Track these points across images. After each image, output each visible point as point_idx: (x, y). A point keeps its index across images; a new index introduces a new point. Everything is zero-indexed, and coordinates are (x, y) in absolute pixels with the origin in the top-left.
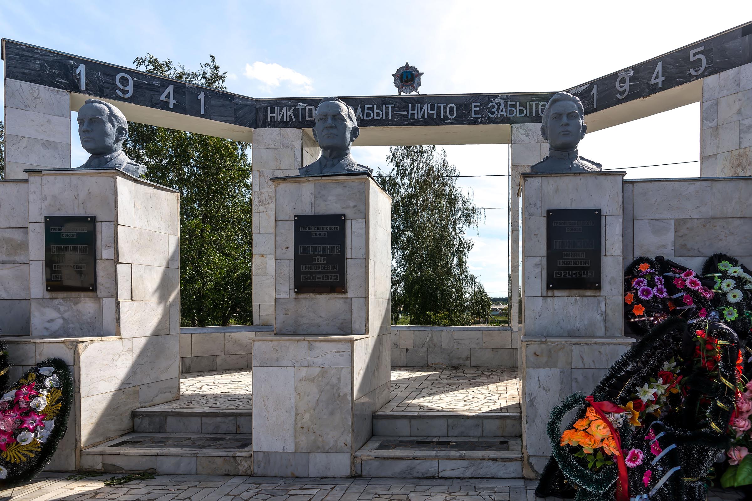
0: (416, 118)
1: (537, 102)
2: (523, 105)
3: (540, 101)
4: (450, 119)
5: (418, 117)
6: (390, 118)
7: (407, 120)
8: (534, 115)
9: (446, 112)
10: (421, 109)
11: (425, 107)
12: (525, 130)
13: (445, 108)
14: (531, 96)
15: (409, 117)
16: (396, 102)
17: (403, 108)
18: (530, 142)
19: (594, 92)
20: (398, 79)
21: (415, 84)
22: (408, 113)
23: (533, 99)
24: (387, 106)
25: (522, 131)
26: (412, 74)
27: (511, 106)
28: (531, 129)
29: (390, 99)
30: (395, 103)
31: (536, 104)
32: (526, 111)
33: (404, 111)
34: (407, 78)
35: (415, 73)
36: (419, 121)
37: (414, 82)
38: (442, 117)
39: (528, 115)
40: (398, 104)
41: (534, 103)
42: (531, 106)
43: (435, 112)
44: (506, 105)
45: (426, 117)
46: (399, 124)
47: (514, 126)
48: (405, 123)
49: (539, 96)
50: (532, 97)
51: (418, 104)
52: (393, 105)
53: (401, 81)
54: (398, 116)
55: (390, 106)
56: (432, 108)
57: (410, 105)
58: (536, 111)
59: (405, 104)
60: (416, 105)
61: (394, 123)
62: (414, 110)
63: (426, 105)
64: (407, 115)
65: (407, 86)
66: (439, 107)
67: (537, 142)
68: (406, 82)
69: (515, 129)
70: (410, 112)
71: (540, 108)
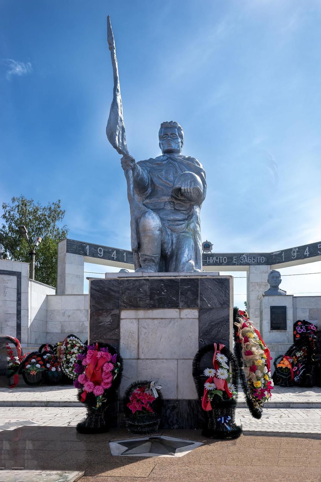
2: (254, 258)
4: (224, 263)
5: (211, 262)
9: (223, 260)
11: (214, 258)
14: (257, 255)
15: (208, 262)
17: (205, 258)
19: (283, 255)
26: (209, 245)
28: (258, 268)
31: (259, 258)
34: (207, 246)
35: (210, 244)
37: (210, 248)
38: (221, 262)
39: (256, 262)
44: (247, 258)
45: (215, 262)
47: (250, 266)
48: (206, 264)
49: (261, 255)
51: (211, 257)
53: (204, 247)
56: (217, 259)
57: (208, 257)
58: (260, 261)
65: (207, 250)
66: (220, 258)
68: (206, 248)
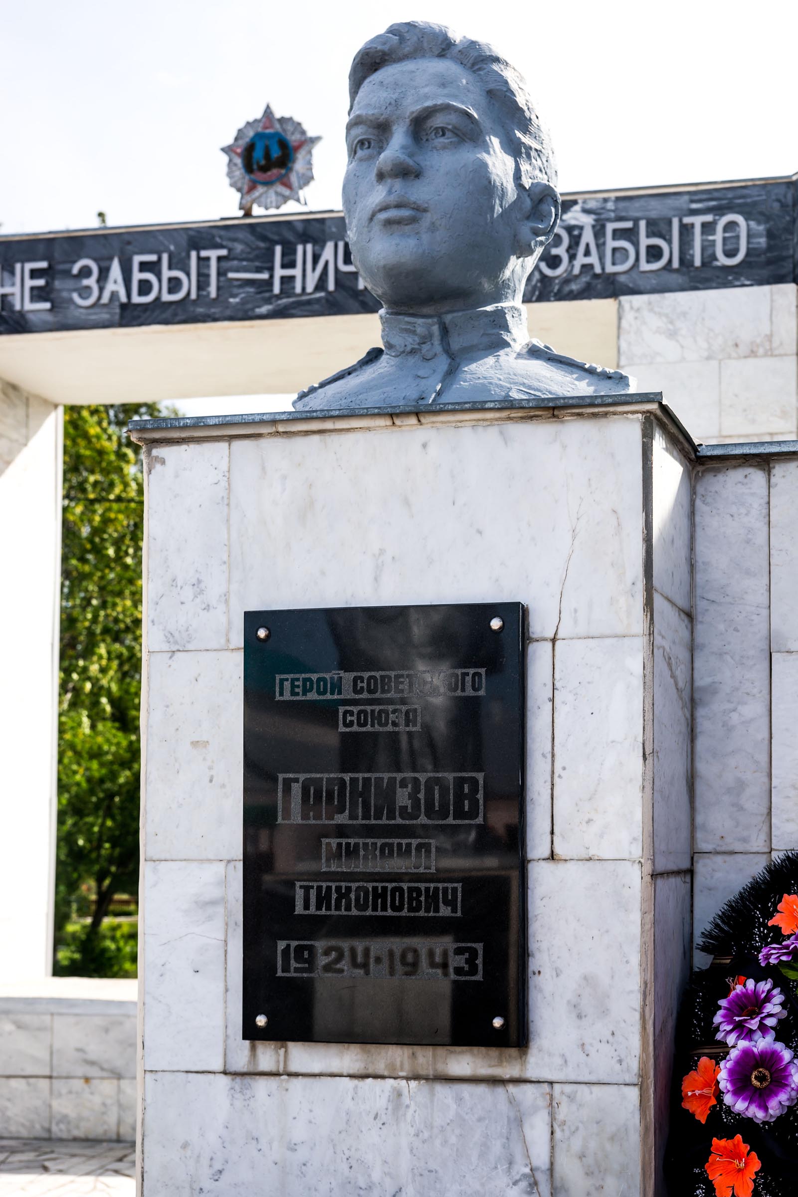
0: (298, 289)
1: (709, 218)
2: (658, 228)
3: (720, 211)
6: (213, 294)
7: (268, 301)
8: (698, 262)
10: (316, 258)
12: (667, 316)
16: (235, 240)
17: (257, 258)
18: (683, 359)
20: (238, 161)
21: (294, 178)
22: (272, 277)
23: (694, 206)
24: (204, 253)
25: (654, 322)
27: (618, 234)
29: (215, 231)
30: (230, 244)
31: (704, 225)
32: (671, 250)
33: (259, 270)
34: (268, 156)
35: (293, 138)
36: (309, 302)
37: (290, 170)
40: (239, 247)
41: (699, 220)
42: (686, 230)
44: (599, 231)
46: (244, 314)
48: (264, 309)
50: (692, 201)
51: (304, 243)
52: (223, 252)
53: (249, 166)
54: (240, 286)
55: (213, 254)
57: (278, 249)
58: (703, 249)
59: (262, 245)
60: (300, 248)
61: (228, 313)
62: (291, 265)
63: (330, 246)
64: (269, 283)
65: (268, 183)
67: (708, 358)
68: (264, 169)
69: (629, 316)
70: (279, 272)
71: (718, 237)
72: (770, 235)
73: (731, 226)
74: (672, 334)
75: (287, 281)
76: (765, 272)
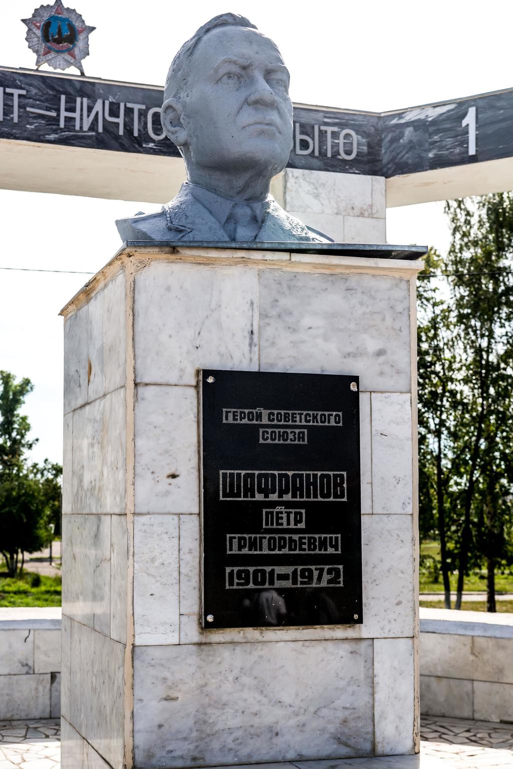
0: (77, 127)
1: (335, 129)
2: (306, 130)
3: (342, 126)
4: (153, 141)
5: (81, 127)
6: (16, 120)
7: (55, 131)
8: (329, 155)
9: (146, 123)
10: (90, 109)
11: (98, 107)
12: (313, 184)
13: (143, 114)
14: (322, 114)
15: (62, 125)
16: (31, 85)
17: (47, 100)
18: (323, 212)
19: (470, 120)
20: (39, 33)
21: (77, 51)
22: (59, 115)
23: (326, 120)
24: (8, 90)
25: (306, 187)
26: (71, 28)
28: (324, 185)
29: (16, 76)
30: (27, 87)
31: (333, 133)
32: (314, 145)
33: (48, 109)
34: (60, 33)
35: (77, 24)
36: (83, 137)
37: (74, 46)
38: (136, 134)
39: (317, 153)
40: (34, 91)
41: (330, 129)
42: (322, 134)
43: (121, 120)
45: (100, 130)
46: (36, 138)
47: (290, 175)
48: (52, 137)
49: (339, 116)
50: (325, 117)
51: (82, 96)
52: (24, 92)
53: (46, 37)
54: (34, 118)
55: (16, 92)
56: (114, 112)
57: (63, 97)
58: (332, 147)
59: (51, 92)
60: (78, 100)
61: (26, 134)
62: (73, 110)
63: (99, 103)
64: (57, 120)
65: (59, 52)
66: (129, 112)
67: (337, 214)
68: (58, 41)
69: (291, 182)
70: (64, 114)
71: (341, 141)
72: (369, 146)
73: (347, 136)
74: (317, 196)
75: (69, 120)
76: (367, 167)
